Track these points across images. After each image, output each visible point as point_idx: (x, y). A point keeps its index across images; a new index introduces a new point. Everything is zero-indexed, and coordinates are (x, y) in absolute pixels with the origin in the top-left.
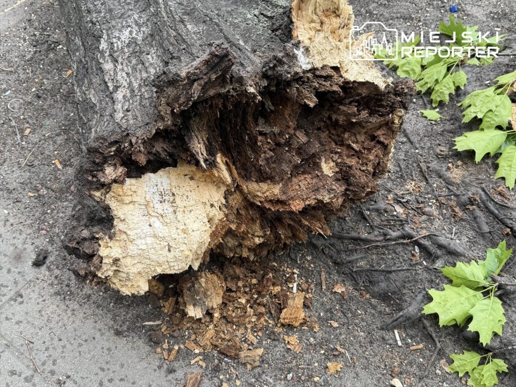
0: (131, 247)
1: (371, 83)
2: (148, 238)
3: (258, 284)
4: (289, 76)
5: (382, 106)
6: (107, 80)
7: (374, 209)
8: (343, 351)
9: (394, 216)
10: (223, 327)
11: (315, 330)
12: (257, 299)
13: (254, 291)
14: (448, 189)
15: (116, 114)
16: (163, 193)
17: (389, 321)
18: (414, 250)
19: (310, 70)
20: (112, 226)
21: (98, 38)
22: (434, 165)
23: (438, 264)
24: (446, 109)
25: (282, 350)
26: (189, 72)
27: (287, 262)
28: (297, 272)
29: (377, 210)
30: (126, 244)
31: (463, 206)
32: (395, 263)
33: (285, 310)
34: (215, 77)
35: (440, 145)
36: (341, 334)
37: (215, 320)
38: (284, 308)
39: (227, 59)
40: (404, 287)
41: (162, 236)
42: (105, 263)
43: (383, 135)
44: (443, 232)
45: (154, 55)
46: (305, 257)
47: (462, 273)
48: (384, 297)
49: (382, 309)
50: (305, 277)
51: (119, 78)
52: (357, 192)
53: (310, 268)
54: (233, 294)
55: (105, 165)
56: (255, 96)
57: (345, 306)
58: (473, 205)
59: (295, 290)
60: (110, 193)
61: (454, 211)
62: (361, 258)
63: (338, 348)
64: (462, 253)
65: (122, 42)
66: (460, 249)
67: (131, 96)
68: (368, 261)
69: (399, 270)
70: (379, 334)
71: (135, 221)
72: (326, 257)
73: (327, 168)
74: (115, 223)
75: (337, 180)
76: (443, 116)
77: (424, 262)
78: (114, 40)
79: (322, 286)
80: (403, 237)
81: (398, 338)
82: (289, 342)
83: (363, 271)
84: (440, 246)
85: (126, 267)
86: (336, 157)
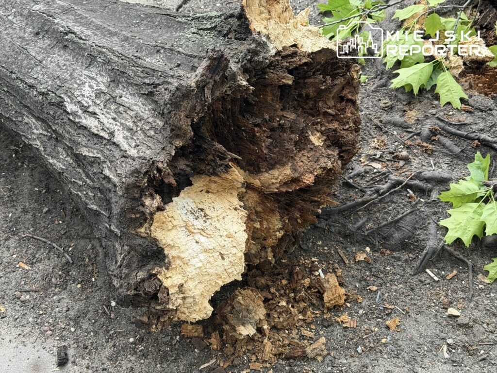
0: (189, 270)
1: (326, 49)
2: (200, 255)
3: (289, 283)
4: (267, 61)
5: (339, 67)
6: (96, 132)
7: (355, 175)
8: (393, 307)
9: (375, 173)
10: (276, 336)
11: (359, 301)
12: (295, 296)
13: (288, 291)
14: (408, 132)
15: (128, 152)
16: (193, 211)
17: (417, 264)
18: (408, 193)
19: (276, 54)
20: (165, 256)
21: (60, 105)
22: (385, 117)
23: (434, 196)
24: (368, 69)
25: (340, 331)
26: (197, 81)
27: (301, 255)
28: (316, 260)
29: (358, 175)
30: (182, 268)
31: (428, 139)
32: (398, 212)
33: (325, 295)
34: (218, 78)
35: (380, 100)
36: (383, 294)
37: (267, 332)
38: (323, 294)
39: (223, 59)
40: (415, 229)
41: (212, 248)
42: (172, 294)
43: (349, 93)
44: (424, 167)
45: (127, 96)
46: (315, 243)
47: (458, 192)
48: (404, 246)
49: (406, 257)
50: (325, 261)
51: (108, 125)
52: (350, 149)
53: (326, 251)
54: (271, 302)
55: (143, 199)
56: (248, 89)
57: (373, 270)
58: (436, 135)
59: (322, 275)
60: (154, 224)
61: (423, 147)
62: (367, 221)
63: (387, 306)
64: (448, 177)
65: (88, 97)
66: (446, 175)
67: (131, 134)
68: (374, 221)
69: (405, 216)
70: (415, 279)
71: (184, 243)
72: (335, 235)
73: (316, 140)
74: (166, 252)
75: (328, 147)
76: (369, 75)
77: (421, 200)
78: (79, 99)
79: (344, 262)
80: (394, 186)
81: (432, 275)
82: (342, 322)
83: (374, 231)
84: (428, 180)
85: (190, 290)
86: (319, 127)
